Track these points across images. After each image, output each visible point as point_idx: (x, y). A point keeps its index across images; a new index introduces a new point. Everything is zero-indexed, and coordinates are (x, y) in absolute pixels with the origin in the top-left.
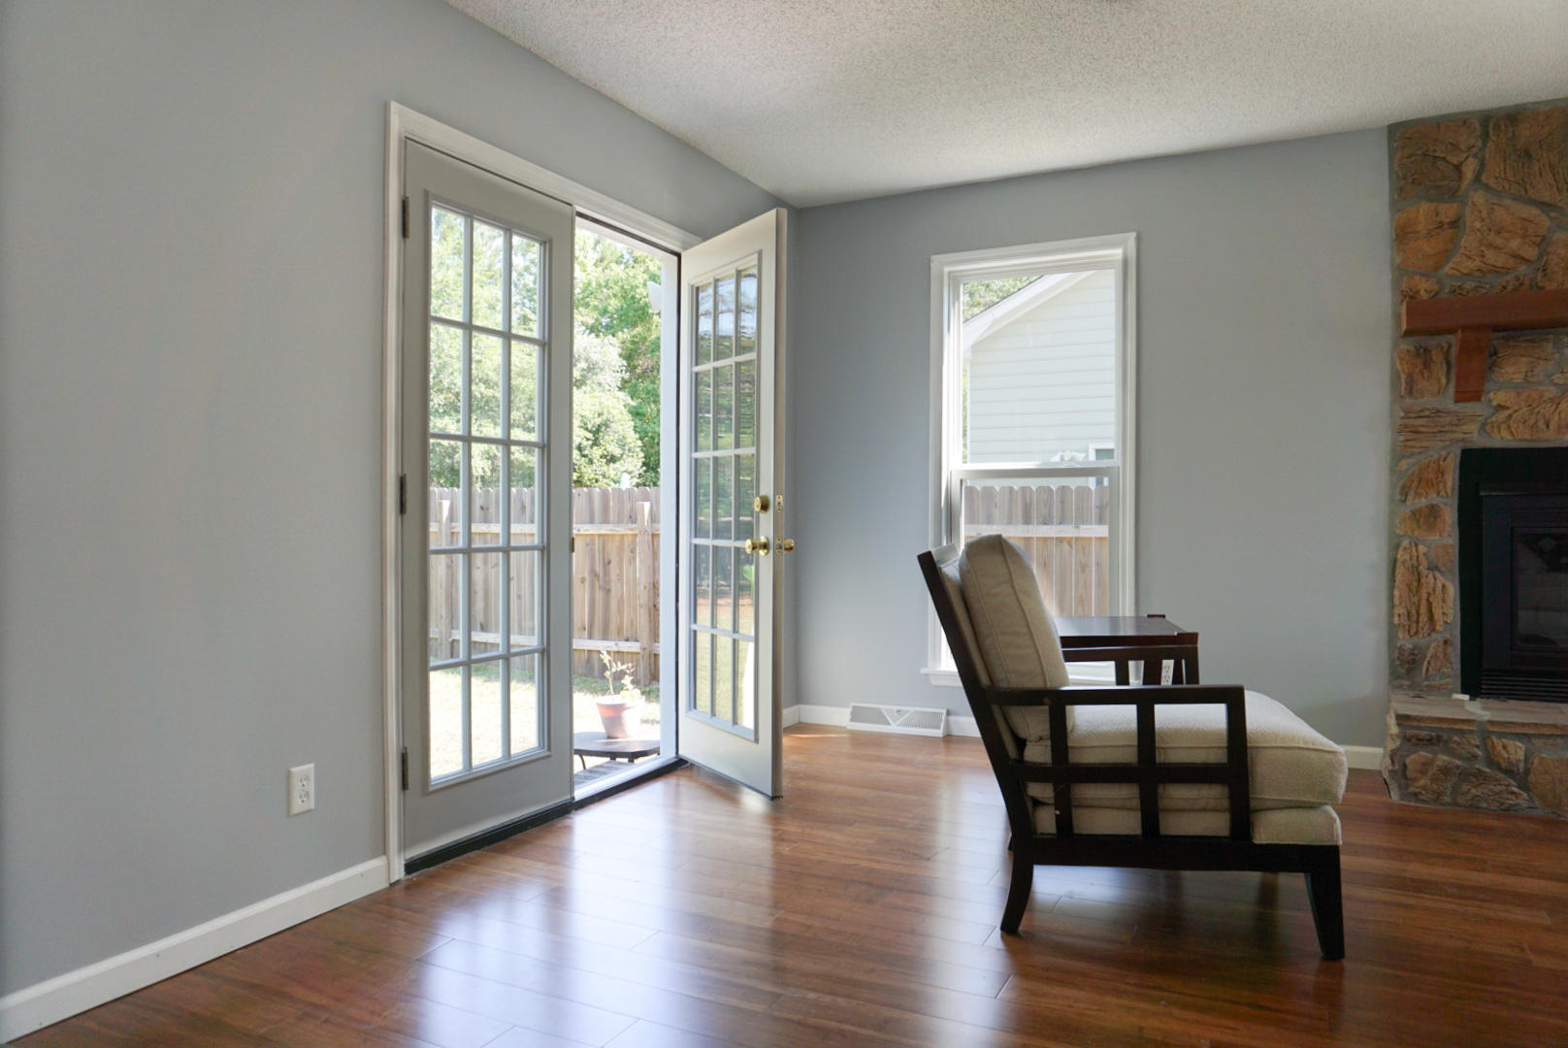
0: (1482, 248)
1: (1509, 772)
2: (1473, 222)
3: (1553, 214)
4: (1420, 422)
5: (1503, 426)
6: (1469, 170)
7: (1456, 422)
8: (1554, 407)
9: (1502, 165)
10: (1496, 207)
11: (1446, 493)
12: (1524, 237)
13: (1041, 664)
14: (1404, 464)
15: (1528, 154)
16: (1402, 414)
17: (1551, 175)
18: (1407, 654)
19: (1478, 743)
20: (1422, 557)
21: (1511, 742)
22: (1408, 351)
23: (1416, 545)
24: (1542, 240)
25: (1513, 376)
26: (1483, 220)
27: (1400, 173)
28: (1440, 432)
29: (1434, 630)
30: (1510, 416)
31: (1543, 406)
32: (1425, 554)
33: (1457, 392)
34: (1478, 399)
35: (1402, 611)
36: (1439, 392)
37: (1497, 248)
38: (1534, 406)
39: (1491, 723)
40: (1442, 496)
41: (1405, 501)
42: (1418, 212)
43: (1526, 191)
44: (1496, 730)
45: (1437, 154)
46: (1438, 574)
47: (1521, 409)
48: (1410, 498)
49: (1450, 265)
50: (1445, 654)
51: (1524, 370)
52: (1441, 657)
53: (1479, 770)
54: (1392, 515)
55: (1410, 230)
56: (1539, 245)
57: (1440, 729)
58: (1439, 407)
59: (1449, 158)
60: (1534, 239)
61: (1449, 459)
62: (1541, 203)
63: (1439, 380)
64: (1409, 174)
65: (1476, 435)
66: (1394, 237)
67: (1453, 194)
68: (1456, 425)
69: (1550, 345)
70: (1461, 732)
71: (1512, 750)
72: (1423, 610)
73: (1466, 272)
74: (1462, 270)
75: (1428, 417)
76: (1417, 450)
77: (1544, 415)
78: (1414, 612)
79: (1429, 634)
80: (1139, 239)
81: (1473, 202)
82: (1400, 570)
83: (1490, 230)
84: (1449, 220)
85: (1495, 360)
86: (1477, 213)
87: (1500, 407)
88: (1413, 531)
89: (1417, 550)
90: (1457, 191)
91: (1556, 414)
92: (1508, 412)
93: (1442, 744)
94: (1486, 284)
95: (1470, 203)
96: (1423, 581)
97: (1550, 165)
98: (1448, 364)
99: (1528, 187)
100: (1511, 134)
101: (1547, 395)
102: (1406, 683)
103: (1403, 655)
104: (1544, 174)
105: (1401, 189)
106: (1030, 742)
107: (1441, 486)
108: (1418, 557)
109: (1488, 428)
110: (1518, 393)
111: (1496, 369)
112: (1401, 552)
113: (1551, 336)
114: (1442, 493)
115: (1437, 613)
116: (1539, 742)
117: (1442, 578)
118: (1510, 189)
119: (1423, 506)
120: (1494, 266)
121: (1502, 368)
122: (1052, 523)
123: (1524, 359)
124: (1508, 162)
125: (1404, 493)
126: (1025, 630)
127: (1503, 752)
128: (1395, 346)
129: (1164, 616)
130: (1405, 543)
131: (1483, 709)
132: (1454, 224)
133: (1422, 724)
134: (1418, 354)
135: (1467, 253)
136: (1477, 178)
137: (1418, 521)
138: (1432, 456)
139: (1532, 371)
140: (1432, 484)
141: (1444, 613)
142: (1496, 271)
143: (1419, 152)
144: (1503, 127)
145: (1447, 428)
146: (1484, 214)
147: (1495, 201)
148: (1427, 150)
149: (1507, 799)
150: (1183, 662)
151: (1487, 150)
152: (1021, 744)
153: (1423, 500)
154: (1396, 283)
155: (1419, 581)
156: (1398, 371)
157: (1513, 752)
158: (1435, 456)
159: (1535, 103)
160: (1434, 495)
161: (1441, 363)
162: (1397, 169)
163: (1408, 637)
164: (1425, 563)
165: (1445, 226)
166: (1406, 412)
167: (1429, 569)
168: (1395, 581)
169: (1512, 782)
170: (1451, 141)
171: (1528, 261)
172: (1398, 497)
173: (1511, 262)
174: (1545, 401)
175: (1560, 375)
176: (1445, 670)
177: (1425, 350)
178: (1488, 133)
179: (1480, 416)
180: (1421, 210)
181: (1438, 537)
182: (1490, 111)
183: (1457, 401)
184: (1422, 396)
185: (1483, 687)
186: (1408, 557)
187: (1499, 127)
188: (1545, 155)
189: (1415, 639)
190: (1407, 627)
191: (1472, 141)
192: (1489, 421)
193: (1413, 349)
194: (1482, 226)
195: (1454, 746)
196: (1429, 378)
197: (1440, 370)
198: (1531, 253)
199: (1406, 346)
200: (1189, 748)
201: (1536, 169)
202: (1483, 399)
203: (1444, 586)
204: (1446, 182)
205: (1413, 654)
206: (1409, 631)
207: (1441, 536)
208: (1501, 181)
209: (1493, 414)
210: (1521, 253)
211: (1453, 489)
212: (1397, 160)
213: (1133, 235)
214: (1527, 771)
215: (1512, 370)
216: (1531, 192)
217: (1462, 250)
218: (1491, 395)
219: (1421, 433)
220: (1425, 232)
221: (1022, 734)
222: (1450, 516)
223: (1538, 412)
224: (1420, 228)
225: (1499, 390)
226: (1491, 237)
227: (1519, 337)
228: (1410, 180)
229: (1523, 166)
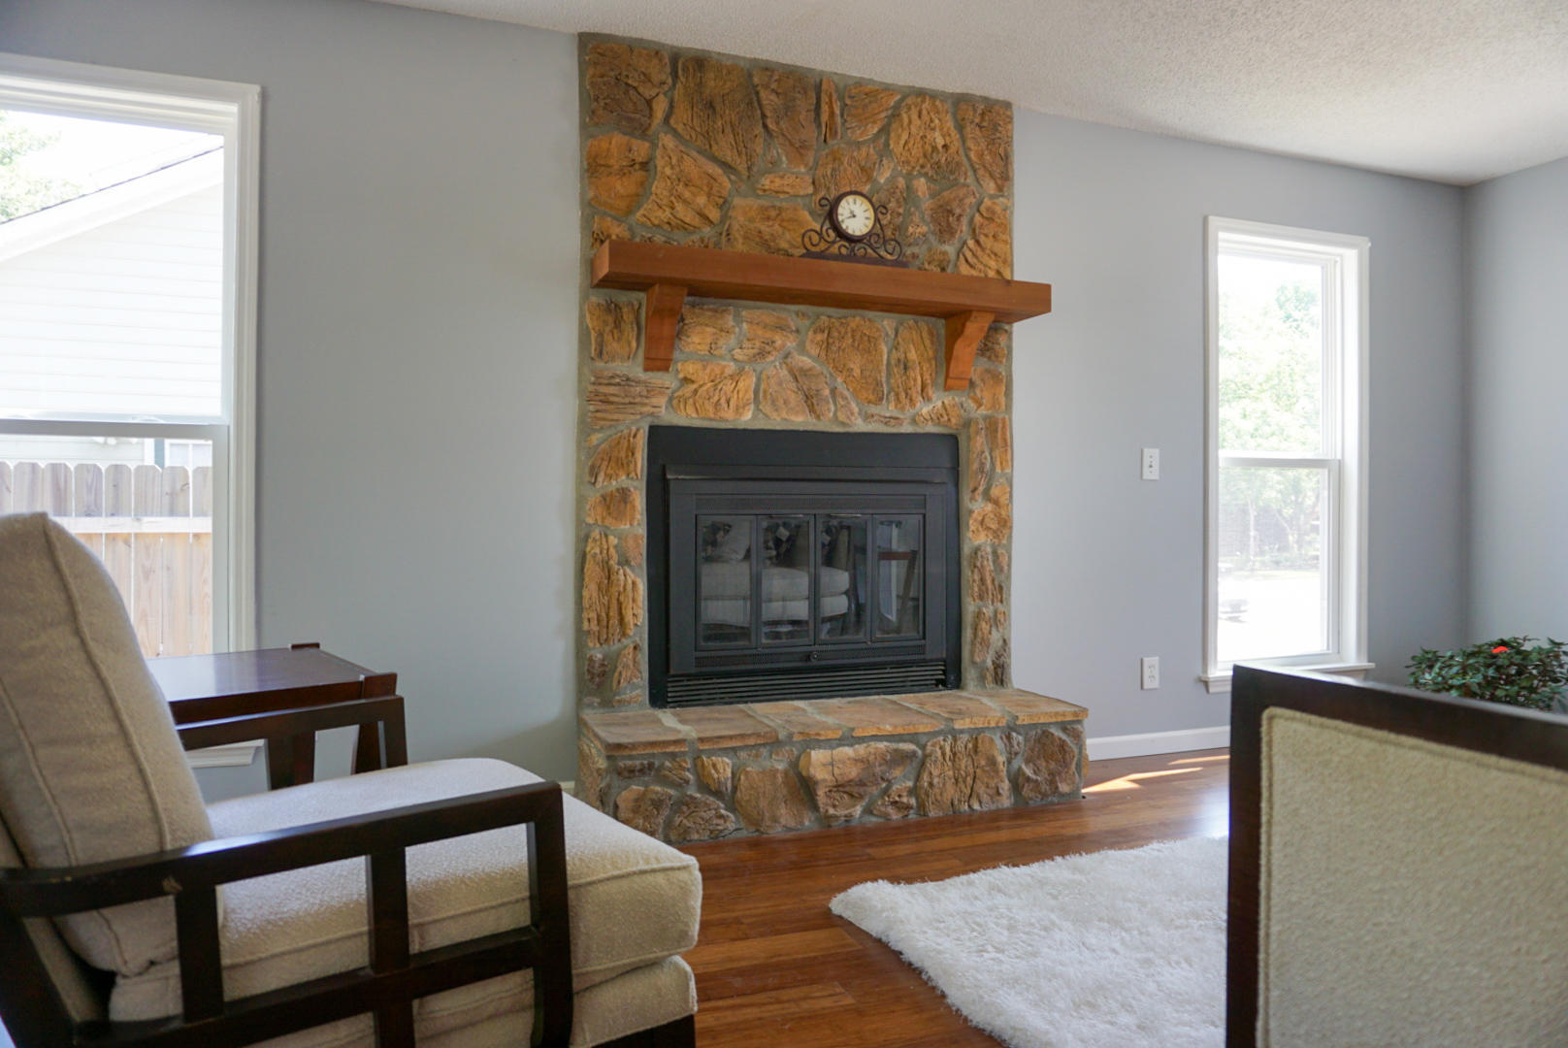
0: (673, 198)
1: (718, 794)
2: (664, 168)
3: (733, 177)
4: (612, 390)
5: (691, 401)
6: (660, 107)
7: (645, 393)
8: (733, 386)
9: (689, 112)
10: (685, 157)
11: (637, 475)
12: (709, 195)
13: (151, 799)
14: (596, 438)
15: (711, 106)
16: (593, 379)
17: (732, 136)
18: (597, 665)
19: (689, 766)
20: (612, 550)
21: (720, 759)
22: (599, 304)
23: (606, 536)
24: (724, 202)
25: (699, 347)
26: (672, 168)
27: (592, 94)
28: (630, 403)
29: (624, 634)
30: (696, 391)
31: (725, 382)
32: (615, 547)
33: (647, 358)
34: (666, 369)
35: (593, 615)
36: (629, 358)
37: (686, 202)
38: (717, 382)
39: (701, 740)
40: (632, 478)
41: (594, 484)
42: (610, 143)
43: (711, 146)
44: (707, 747)
45: (630, 82)
46: (628, 571)
47: (705, 384)
48: (600, 479)
49: (642, 211)
50: (635, 662)
51: (709, 341)
52: (631, 666)
53: (691, 797)
54: (580, 501)
55: (602, 162)
56: (721, 207)
57: (653, 755)
58: (631, 376)
59: (641, 90)
60: (717, 199)
61: (638, 436)
62: (723, 163)
63: (629, 343)
64: (602, 97)
65: (663, 410)
66: (586, 167)
67: (643, 132)
68: (647, 397)
69: (731, 318)
70: (673, 756)
71: (720, 766)
72: (614, 613)
73: (656, 222)
74: (653, 219)
75: (619, 384)
76: (608, 423)
77: (726, 393)
78: (604, 615)
79: (619, 640)
80: (264, 97)
81: (663, 145)
82: (589, 566)
83: (679, 180)
84: (640, 160)
85: (683, 327)
86: (667, 158)
87: (686, 380)
88: (603, 519)
89: (607, 541)
90: (647, 129)
91: (735, 392)
92: (694, 386)
93: (653, 773)
94: (674, 240)
95: (660, 145)
96: (612, 577)
97: (731, 122)
98: (639, 328)
99: (712, 143)
100: (698, 80)
101: (728, 371)
102: (597, 700)
103: (593, 667)
104: (726, 131)
105: (593, 112)
106: (125, 977)
107: (632, 466)
108: (608, 549)
109: (675, 402)
110: (704, 366)
111: (683, 338)
112: (590, 544)
113: (731, 308)
114: (633, 475)
115: (629, 618)
116: (743, 754)
117: (632, 576)
118: (696, 140)
119: (614, 489)
120: (682, 221)
121: (688, 337)
122: (100, 515)
123: (708, 329)
124: (695, 109)
125: (594, 472)
126: (111, 727)
127: (713, 771)
128: (584, 298)
129: (317, 645)
130: (596, 534)
131: (683, 721)
132: (645, 165)
133: (634, 753)
134: (608, 310)
135: (658, 201)
136: (667, 120)
137: (608, 508)
138: (622, 431)
139: (716, 343)
140: (622, 464)
141: (634, 615)
142: (684, 227)
143: (612, 74)
144: (691, 70)
145: (638, 400)
146: (674, 161)
147: (683, 149)
148: (620, 74)
149: (717, 825)
150: (381, 725)
151: (676, 92)
152: (101, 983)
153: (614, 483)
154: (587, 221)
155: (609, 578)
156: (587, 327)
157: (722, 771)
158: (626, 432)
159: (719, 53)
160: (624, 477)
161: (632, 324)
162: (588, 87)
163: (598, 645)
164: (615, 557)
165: (637, 167)
166: (598, 378)
167: (619, 563)
168: (583, 579)
169: (722, 805)
170: (643, 70)
171: (712, 222)
172: (587, 478)
173: (697, 221)
174: (725, 378)
175: (739, 350)
176: (635, 680)
177: (616, 305)
178: (677, 72)
179: (667, 388)
180: (613, 142)
181: (628, 526)
182: (680, 49)
183: (646, 369)
184: (613, 359)
185: (669, 695)
186: (598, 551)
187: (688, 69)
188: (727, 112)
189: (605, 646)
190: (597, 634)
191: (664, 77)
192: (676, 395)
193: (604, 303)
194: (673, 174)
195: (667, 773)
196: (619, 339)
197: (630, 333)
198: (714, 214)
199: (597, 298)
200: (464, 914)
201: (720, 124)
202: (671, 369)
203: (634, 583)
204: (638, 116)
205: (603, 665)
206: (599, 639)
207: (631, 525)
208: (688, 128)
209: (679, 388)
210: (707, 212)
211: (642, 471)
212: (588, 76)
213: (256, 89)
214: (735, 789)
215: (697, 339)
216: (715, 147)
217: (653, 197)
218: (679, 366)
219: (612, 403)
220: (616, 167)
221: (103, 958)
222: (639, 501)
223: (721, 389)
224: (612, 162)
225: (686, 361)
226: (680, 188)
227: (703, 305)
228: (602, 104)
229: (708, 118)
